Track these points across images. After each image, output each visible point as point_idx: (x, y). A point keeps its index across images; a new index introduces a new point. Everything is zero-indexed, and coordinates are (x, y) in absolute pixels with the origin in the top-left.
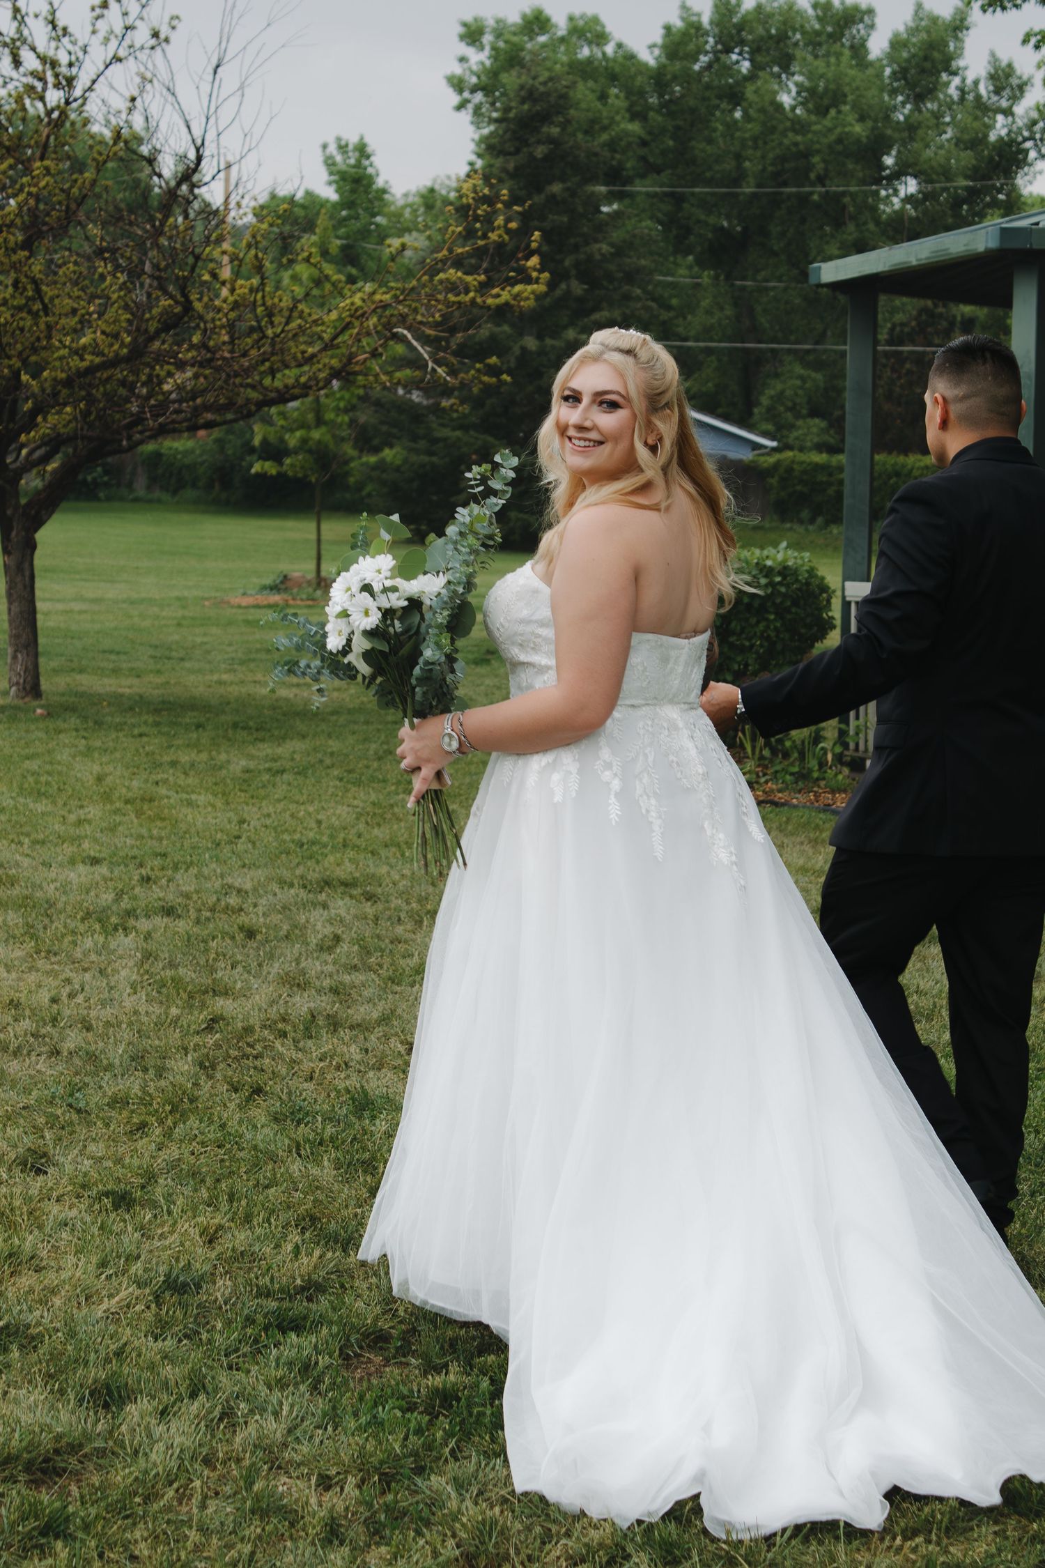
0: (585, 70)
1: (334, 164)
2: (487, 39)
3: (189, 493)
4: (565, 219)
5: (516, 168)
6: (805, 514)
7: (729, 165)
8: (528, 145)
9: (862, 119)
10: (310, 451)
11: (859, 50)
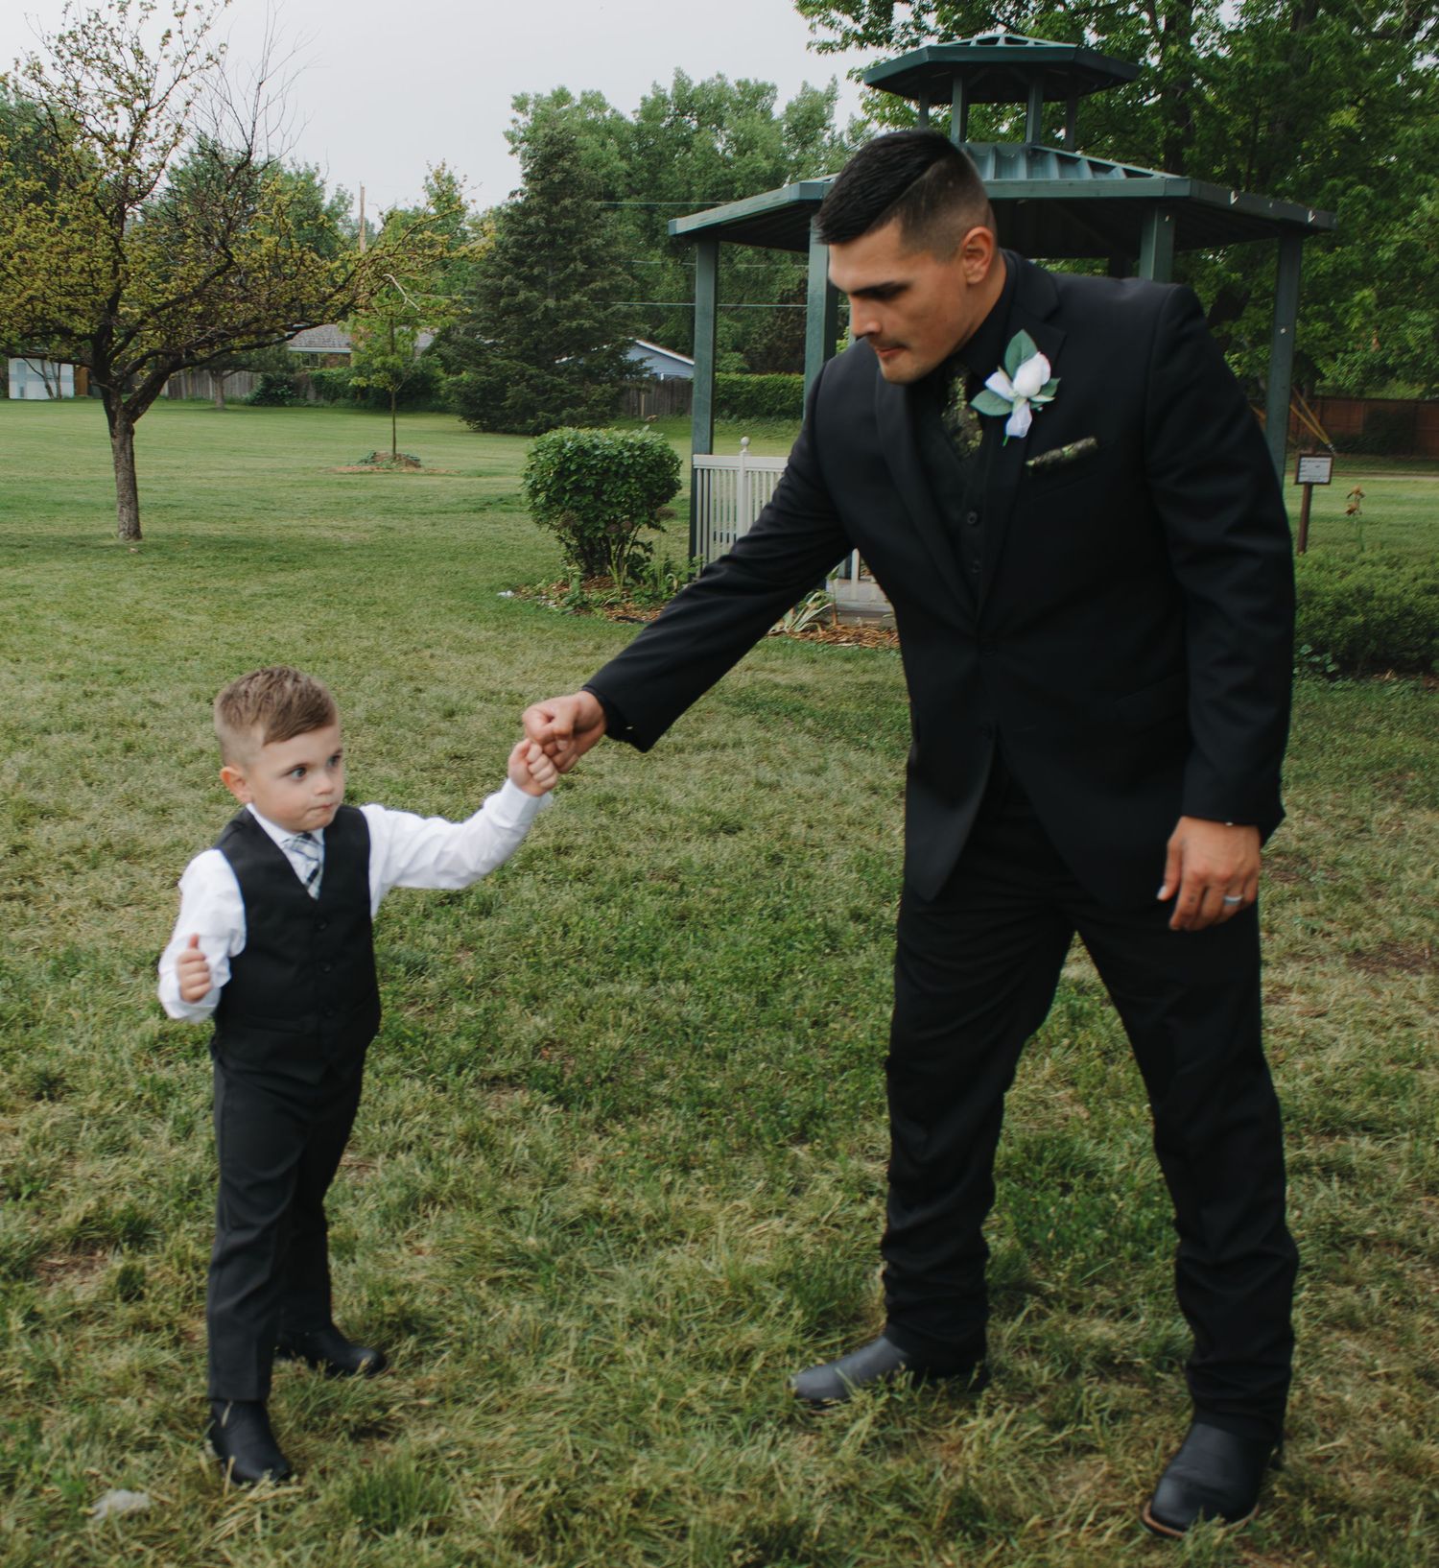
0: (591, 127)
1: (433, 190)
2: (530, 107)
3: (341, 401)
5: (541, 189)
6: (726, 412)
7: (683, 189)
8: (549, 174)
9: (767, 158)
10: (389, 370)
11: (766, 113)
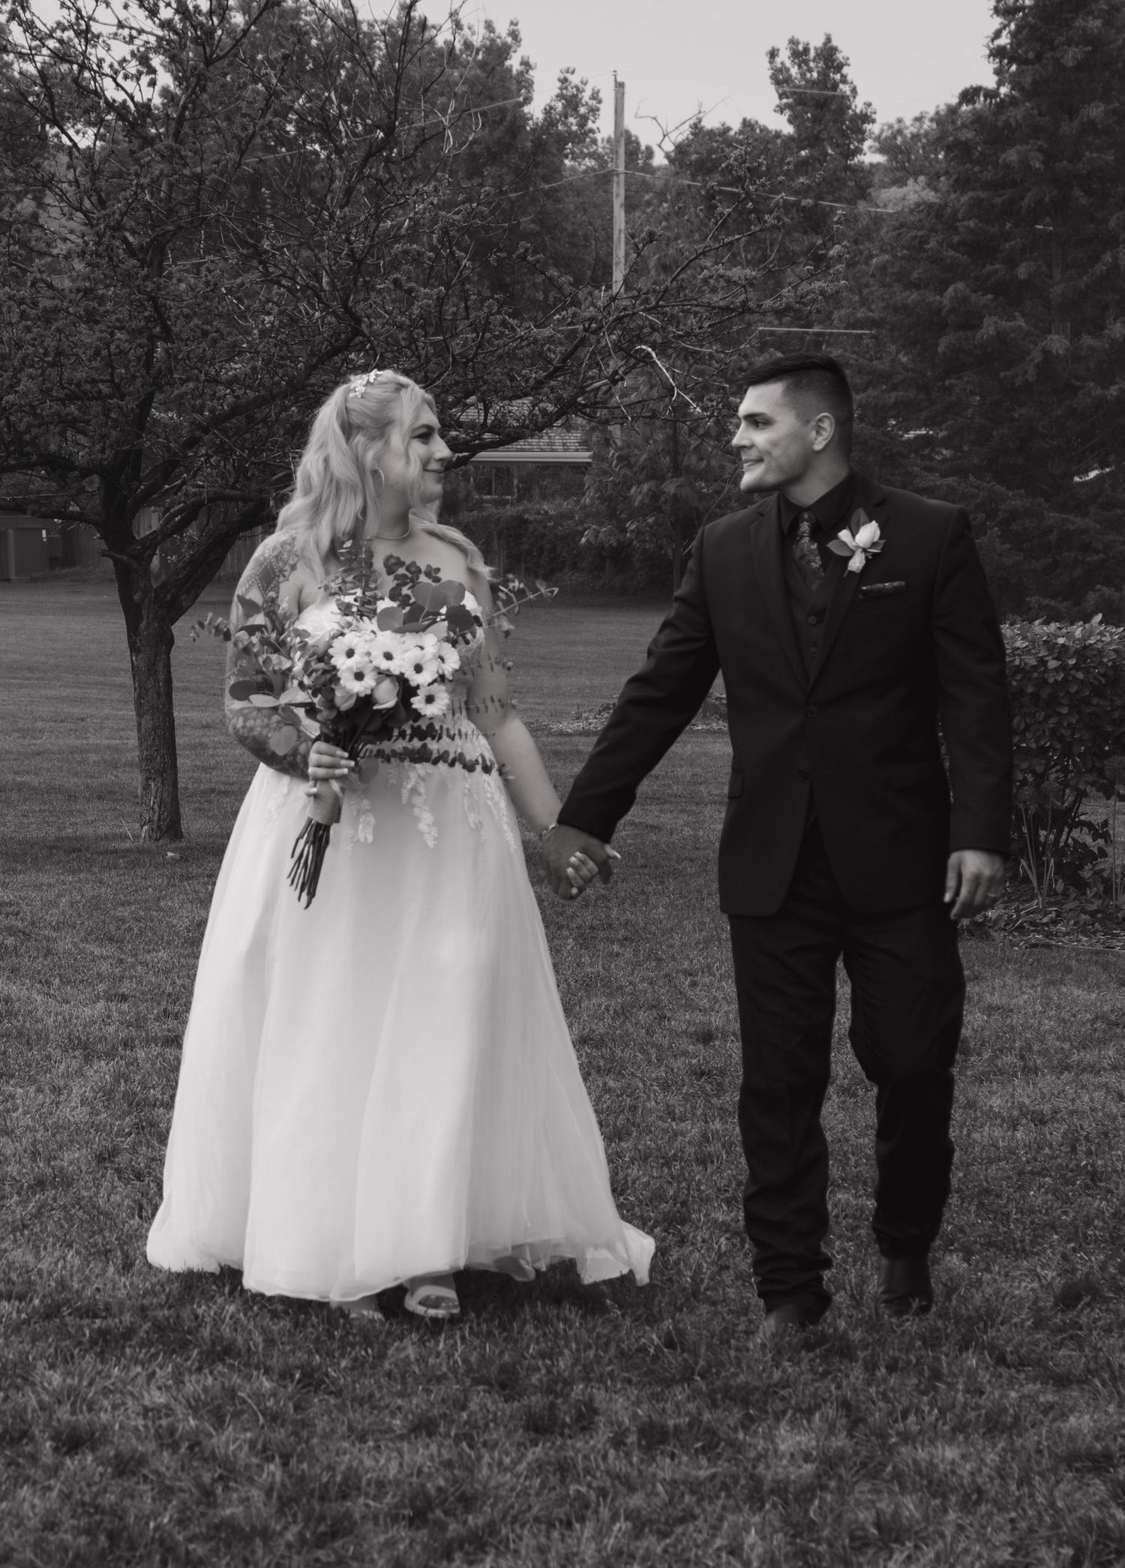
1: (788, 80)
4: (1110, 158)
5: (1035, 83)
8: (1053, 48)
